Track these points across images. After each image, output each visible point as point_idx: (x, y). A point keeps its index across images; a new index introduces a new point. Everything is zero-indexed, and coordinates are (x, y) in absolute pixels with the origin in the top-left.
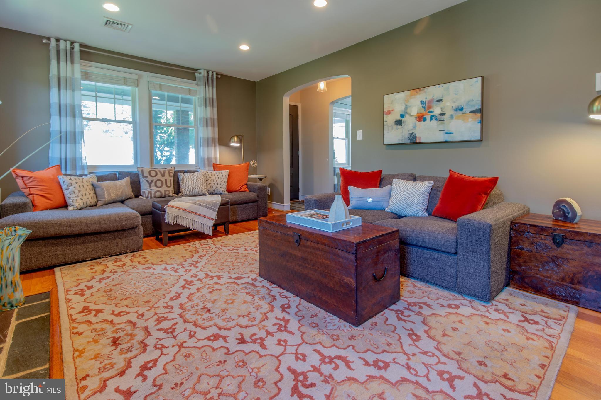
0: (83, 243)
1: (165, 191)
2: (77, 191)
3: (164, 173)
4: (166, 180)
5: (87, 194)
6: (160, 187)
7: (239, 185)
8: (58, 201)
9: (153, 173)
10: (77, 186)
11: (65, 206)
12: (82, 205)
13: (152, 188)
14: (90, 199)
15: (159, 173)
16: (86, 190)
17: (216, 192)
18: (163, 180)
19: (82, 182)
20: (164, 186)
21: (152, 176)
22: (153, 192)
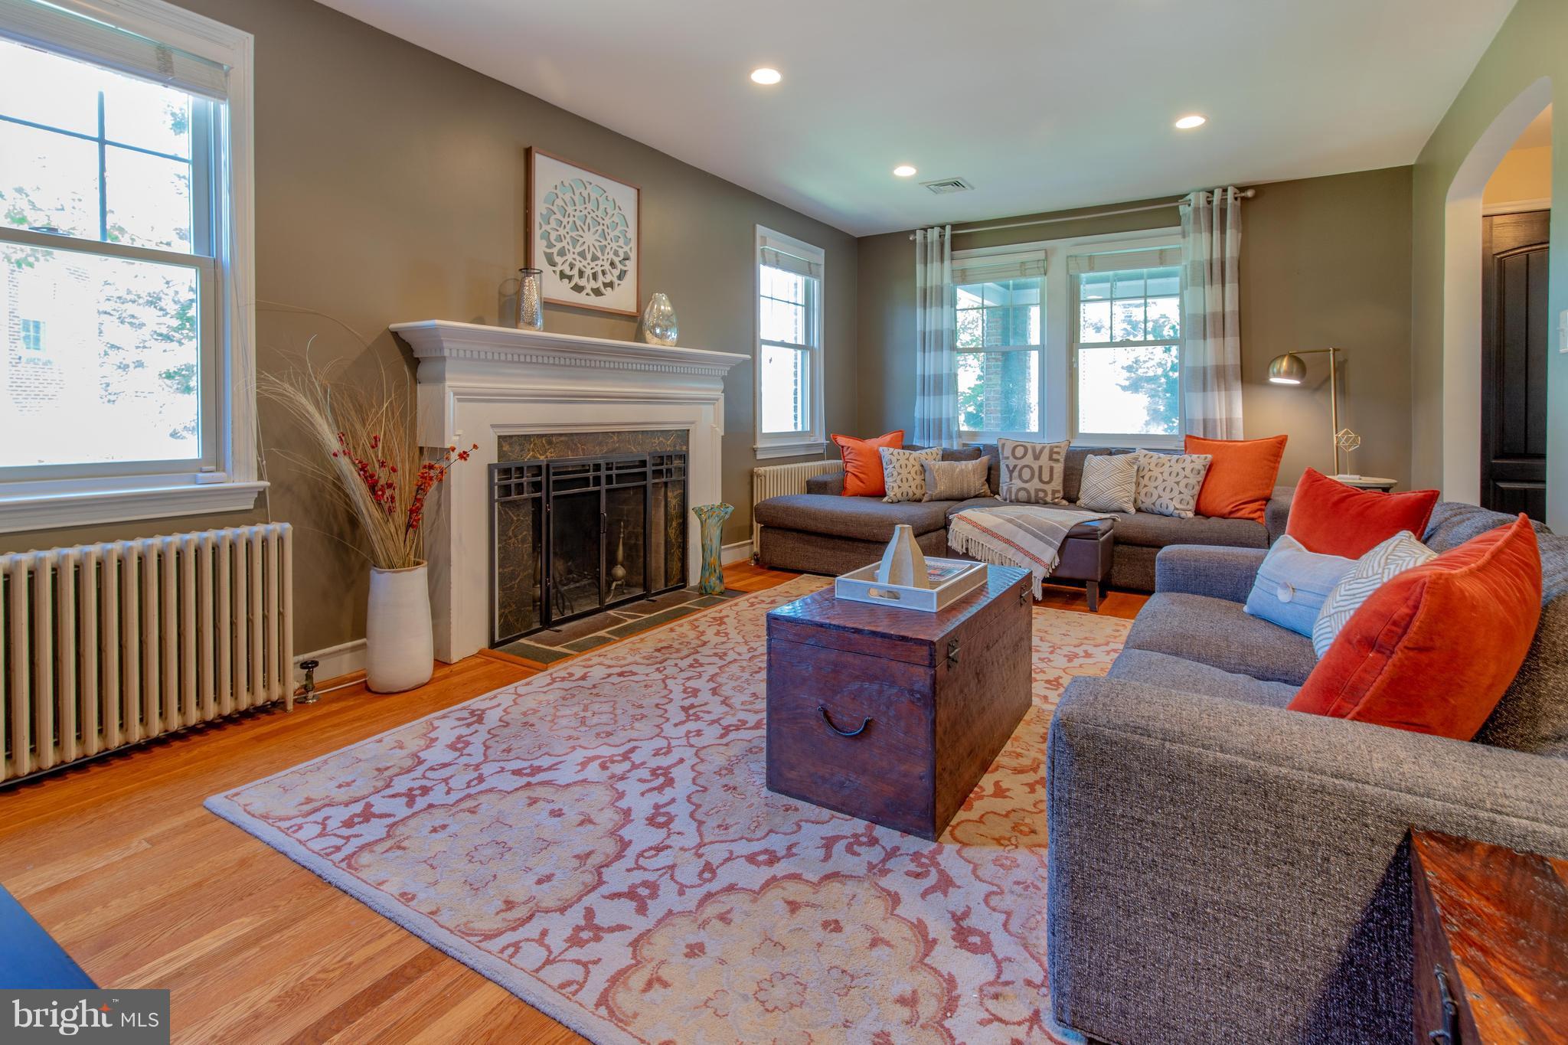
0: (833, 549)
1: (1037, 491)
2: (895, 473)
3: (1041, 452)
4: (1041, 468)
5: (910, 479)
6: (1026, 482)
7: (1234, 499)
8: (873, 486)
9: (1020, 452)
10: (897, 465)
11: (879, 493)
12: (899, 495)
13: (1013, 481)
14: (914, 487)
15: (1030, 451)
16: (909, 473)
17: (1157, 508)
18: (1036, 467)
19: (908, 459)
20: (1036, 480)
21: (1016, 458)
22: (1014, 490)
